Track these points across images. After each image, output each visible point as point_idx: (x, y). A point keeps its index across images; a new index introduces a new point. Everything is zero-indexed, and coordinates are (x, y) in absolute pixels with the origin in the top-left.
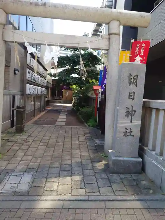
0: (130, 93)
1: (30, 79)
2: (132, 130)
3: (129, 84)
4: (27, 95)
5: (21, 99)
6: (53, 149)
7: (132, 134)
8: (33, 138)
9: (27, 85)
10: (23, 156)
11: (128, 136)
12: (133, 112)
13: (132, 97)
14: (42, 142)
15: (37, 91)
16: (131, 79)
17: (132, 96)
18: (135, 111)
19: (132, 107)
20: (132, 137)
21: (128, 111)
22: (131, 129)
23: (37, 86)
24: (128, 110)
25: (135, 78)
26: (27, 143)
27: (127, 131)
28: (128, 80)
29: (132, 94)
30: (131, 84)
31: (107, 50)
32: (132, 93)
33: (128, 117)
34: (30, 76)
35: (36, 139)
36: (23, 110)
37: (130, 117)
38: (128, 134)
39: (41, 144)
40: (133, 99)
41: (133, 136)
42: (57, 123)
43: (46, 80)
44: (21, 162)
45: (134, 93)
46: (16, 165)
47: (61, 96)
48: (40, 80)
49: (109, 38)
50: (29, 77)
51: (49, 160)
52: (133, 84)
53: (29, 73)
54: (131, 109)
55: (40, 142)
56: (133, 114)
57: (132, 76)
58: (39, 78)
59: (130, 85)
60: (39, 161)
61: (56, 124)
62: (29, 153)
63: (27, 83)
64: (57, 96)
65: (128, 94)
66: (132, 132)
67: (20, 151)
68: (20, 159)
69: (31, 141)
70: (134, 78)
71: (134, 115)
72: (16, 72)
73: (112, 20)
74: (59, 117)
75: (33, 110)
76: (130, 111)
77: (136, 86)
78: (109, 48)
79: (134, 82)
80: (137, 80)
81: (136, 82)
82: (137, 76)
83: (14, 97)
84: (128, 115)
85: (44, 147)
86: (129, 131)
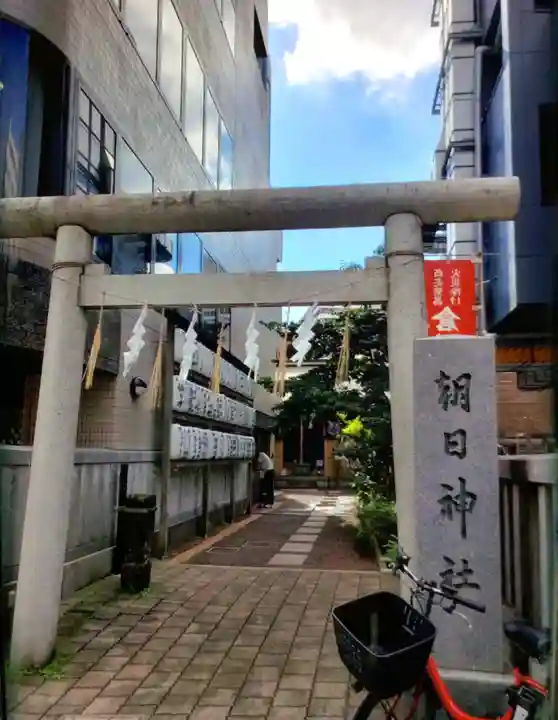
0: (447, 436)
1: (185, 408)
2: (470, 567)
3: (442, 405)
4: (173, 461)
6: (225, 645)
7: (472, 579)
8: (173, 609)
9: (175, 427)
10: (124, 666)
11: (458, 586)
12: (469, 500)
13: (458, 449)
14: (197, 622)
15: (216, 447)
16: (448, 387)
17: (455, 444)
18: (473, 496)
19: (462, 480)
20: (475, 589)
21: (448, 498)
22: (465, 562)
23: (214, 429)
24: (449, 493)
25: (462, 382)
26: (149, 625)
27: (451, 571)
28: (437, 392)
29: (458, 438)
30: (450, 405)
31: (387, 302)
32: (454, 434)
33: (451, 518)
34: (186, 396)
36: (145, 511)
37: (457, 516)
38: (458, 580)
39: (194, 627)
40: (462, 455)
41: (476, 586)
42: (277, 559)
43: (251, 406)
44: (114, 685)
45: (463, 433)
46: (94, 692)
47: (319, 463)
48: (226, 409)
49: (387, 266)
50: (181, 403)
51: (200, 680)
52: (454, 403)
53: (181, 388)
54: (457, 491)
55: (193, 621)
56: (468, 507)
57: (448, 378)
58: (223, 404)
59: (446, 410)
60: (167, 685)
61: (269, 563)
62: (144, 656)
63: (176, 421)
64: (305, 461)
65: (444, 439)
66: (471, 572)
67: (118, 651)
68: (111, 675)
69: (162, 617)
70: (456, 385)
71: (470, 510)
72: (139, 390)
74: (293, 538)
75: (200, 513)
76: (457, 497)
77: (468, 411)
78: (388, 294)
79: (460, 396)
80: (468, 390)
81: (466, 397)
82: (467, 376)
83: (125, 468)
84: (450, 512)
85: (200, 638)
86: (458, 567)
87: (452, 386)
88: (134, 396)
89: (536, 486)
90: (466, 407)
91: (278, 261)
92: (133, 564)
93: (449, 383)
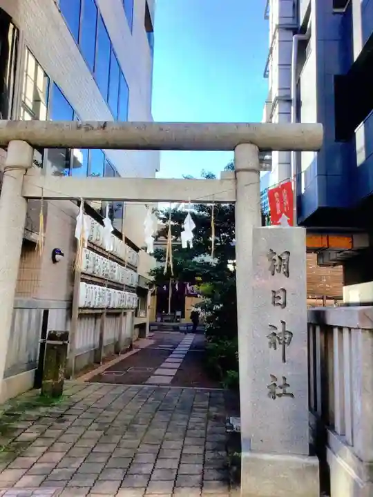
0: (274, 292)
1: (90, 271)
2: (287, 382)
3: (270, 272)
4: (80, 308)
5: (67, 320)
6: (117, 438)
7: (288, 390)
8: (79, 413)
9: (83, 284)
10: (44, 453)
11: (280, 395)
12: (287, 336)
13: (281, 301)
14: (97, 423)
15: (110, 299)
16: (275, 260)
17: (279, 298)
18: (290, 334)
19: (283, 323)
20: (290, 398)
21: (275, 334)
22: (284, 378)
23: (109, 286)
24: (275, 331)
25: (284, 257)
26: (62, 424)
27: (275, 384)
28: (268, 264)
29: (281, 294)
30: (276, 272)
31: (234, 202)
32: (279, 292)
33: (275, 349)
34: (91, 264)
35: (84, 415)
36: (61, 343)
37: (280, 347)
38: (280, 391)
39: (95, 426)
40: (283, 306)
41: (292, 395)
42: (153, 379)
43: (136, 271)
44: (37, 466)
45: (284, 290)
46: (21, 472)
47: (179, 313)
48: (119, 273)
49: (236, 178)
50: (87, 267)
51: (100, 463)
52: (279, 271)
53: (88, 257)
54: (280, 330)
55: (93, 422)
56: (287, 341)
57: (275, 254)
58: (116, 269)
59: (273, 275)
60: (77, 465)
61: (147, 382)
62: (58, 446)
63: (83, 280)
64: (171, 312)
65: (271, 295)
66: (288, 385)
67: (39, 442)
68: (34, 460)
69: (72, 418)
70: (280, 258)
71: (289, 343)
72: (58, 257)
73: (238, 144)
74: (163, 365)
75: (97, 347)
76: (280, 334)
77: (288, 277)
78: (236, 197)
79: (283, 266)
80: (288, 262)
81: (287, 267)
82: (288, 253)
83: (46, 313)
84: (275, 344)
85: (99, 434)
86: (280, 382)
87: (278, 260)
88: (54, 261)
89: (332, 327)
90: (287, 274)
91: (157, 171)
92: (51, 381)
93: (276, 257)
